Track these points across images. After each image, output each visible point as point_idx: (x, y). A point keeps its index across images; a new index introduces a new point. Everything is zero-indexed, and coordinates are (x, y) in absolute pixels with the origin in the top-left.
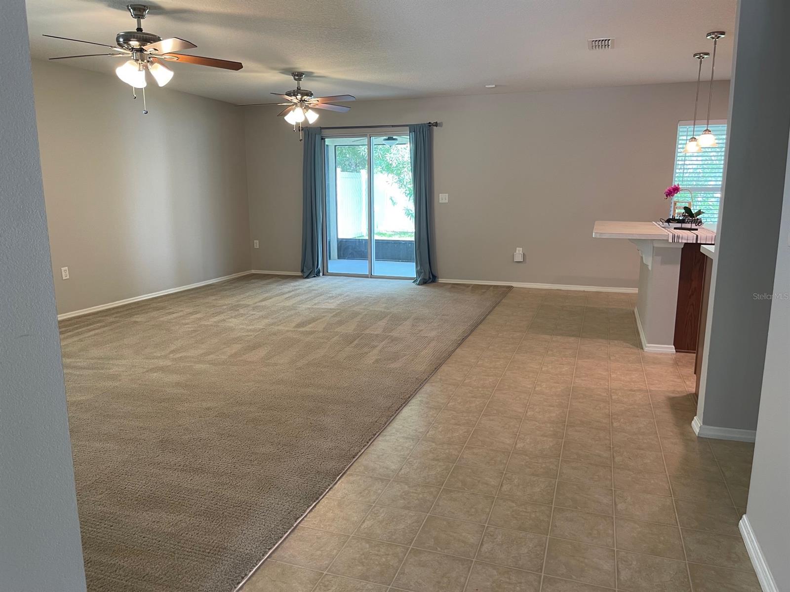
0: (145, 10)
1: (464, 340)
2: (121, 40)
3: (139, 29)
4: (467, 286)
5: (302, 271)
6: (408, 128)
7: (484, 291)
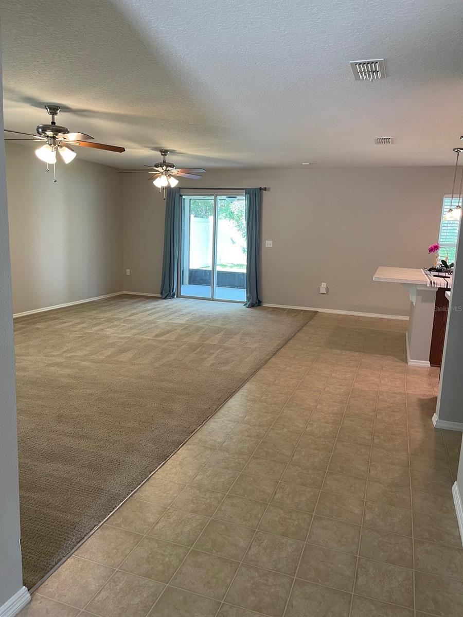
0: (57, 110)
1: (277, 351)
2: (40, 130)
3: (53, 123)
4: (284, 310)
5: (162, 294)
6: (244, 191)
7: (296, 314)
